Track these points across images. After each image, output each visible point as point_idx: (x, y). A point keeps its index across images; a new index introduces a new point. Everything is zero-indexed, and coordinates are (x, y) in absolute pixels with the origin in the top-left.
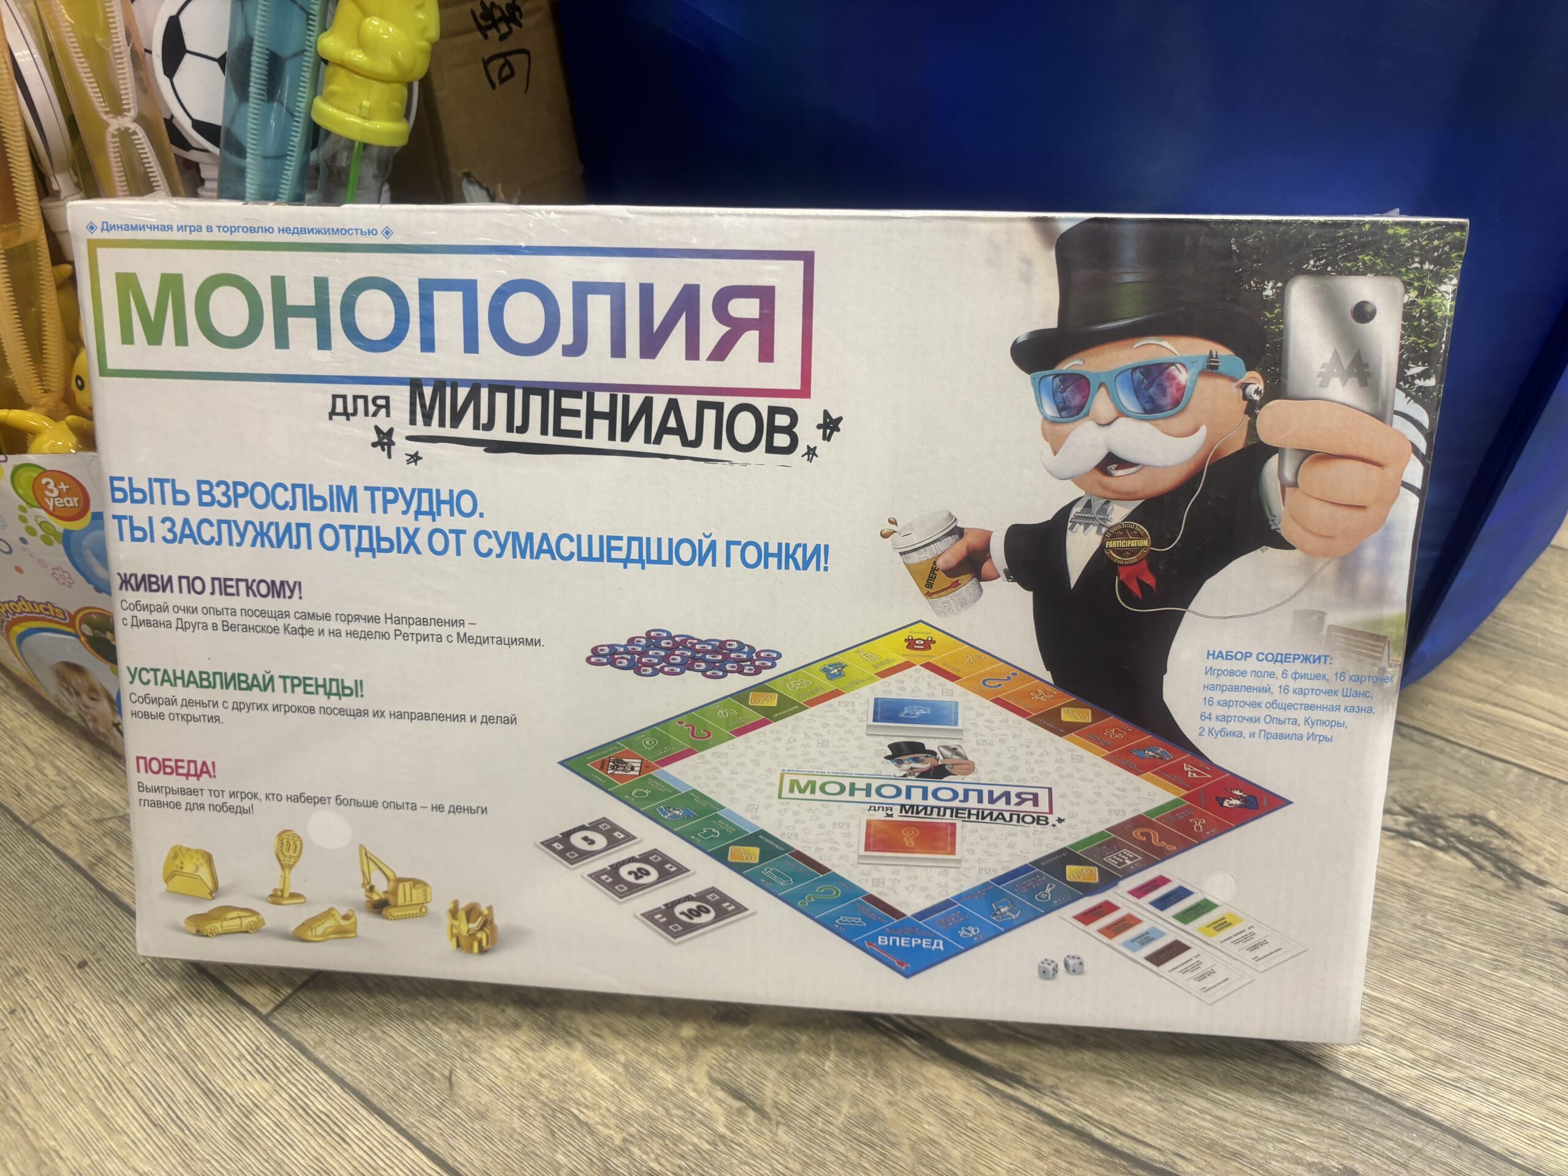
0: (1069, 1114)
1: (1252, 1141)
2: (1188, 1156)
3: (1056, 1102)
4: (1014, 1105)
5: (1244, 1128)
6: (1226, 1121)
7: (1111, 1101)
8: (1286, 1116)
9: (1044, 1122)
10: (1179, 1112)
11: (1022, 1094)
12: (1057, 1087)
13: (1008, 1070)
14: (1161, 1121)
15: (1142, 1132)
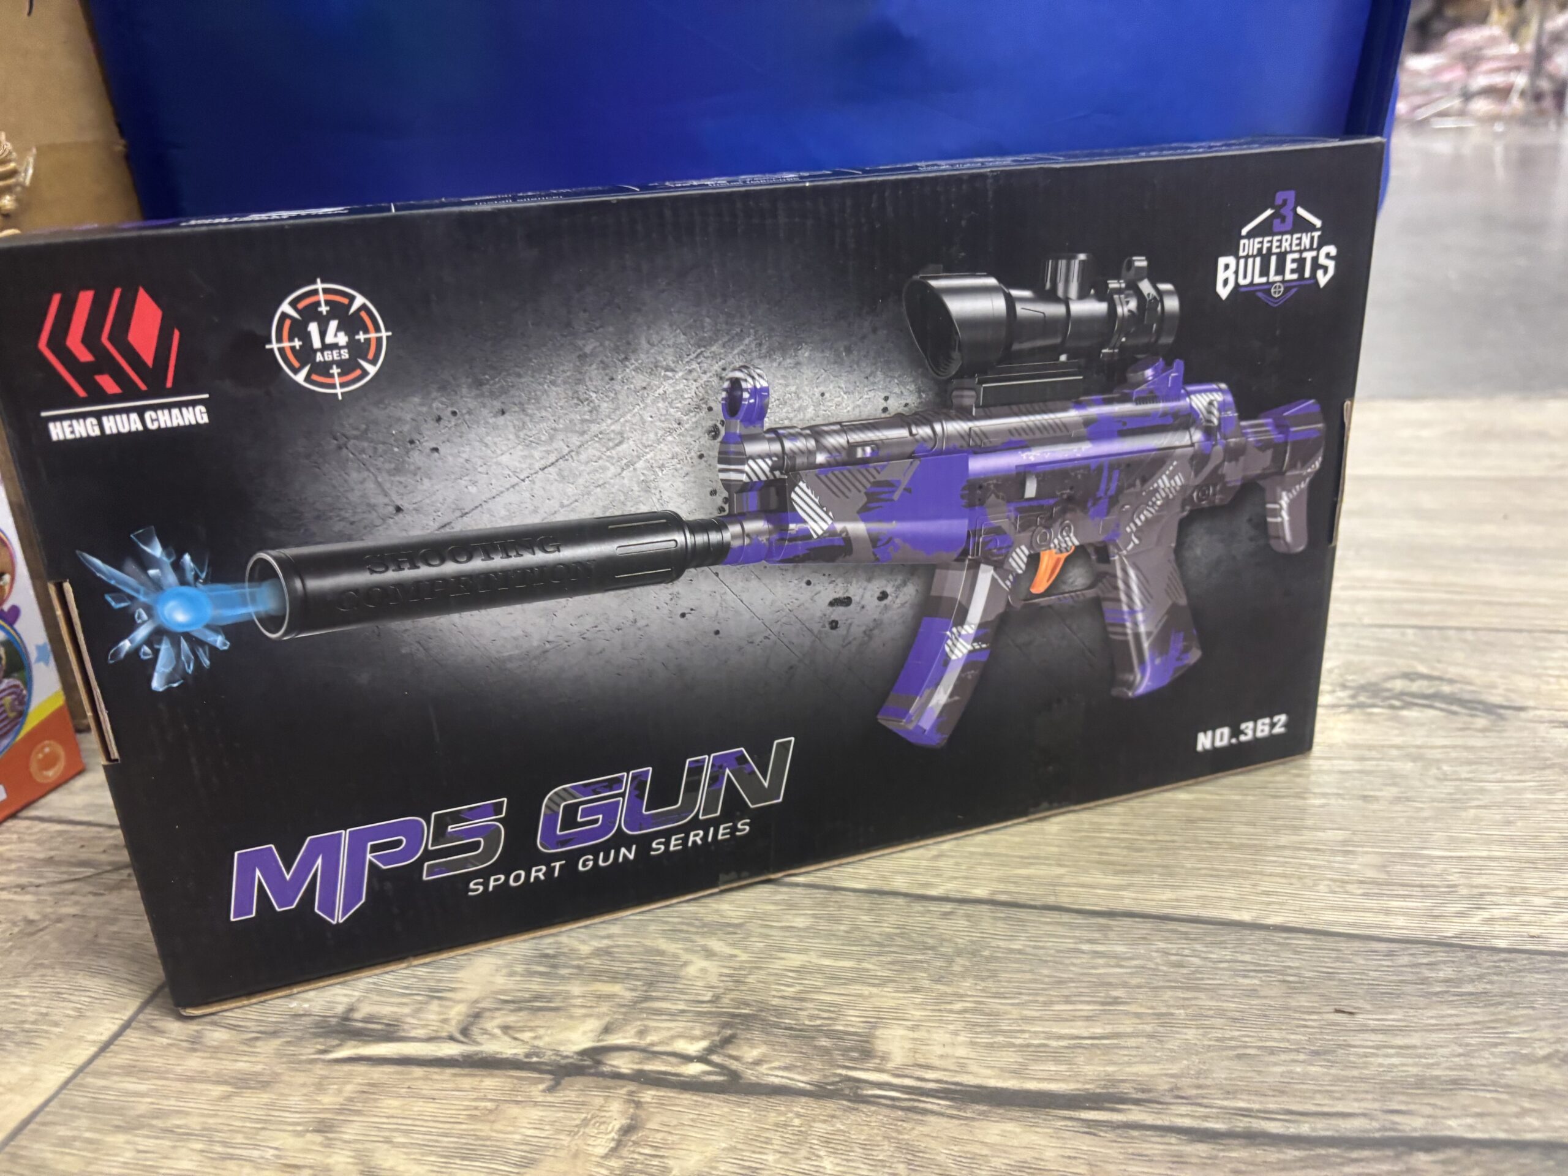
0: (1217, 1117)
1: (1462, 1058)
2: (1403, 1107)
3: (1189, 1108)
4: (1135, 1133)
5: (1441, 1046)
6: (1415, 1047)
7: (1258, 1078)
8: (1475, 1014)
9: (1192, 1141)
10: (1352, 1059)
11: (1136, 1115)
12: (1178, 1089)
13: (1098, 1091)
14: (1337, 1080)
15: (1326, 1102)
